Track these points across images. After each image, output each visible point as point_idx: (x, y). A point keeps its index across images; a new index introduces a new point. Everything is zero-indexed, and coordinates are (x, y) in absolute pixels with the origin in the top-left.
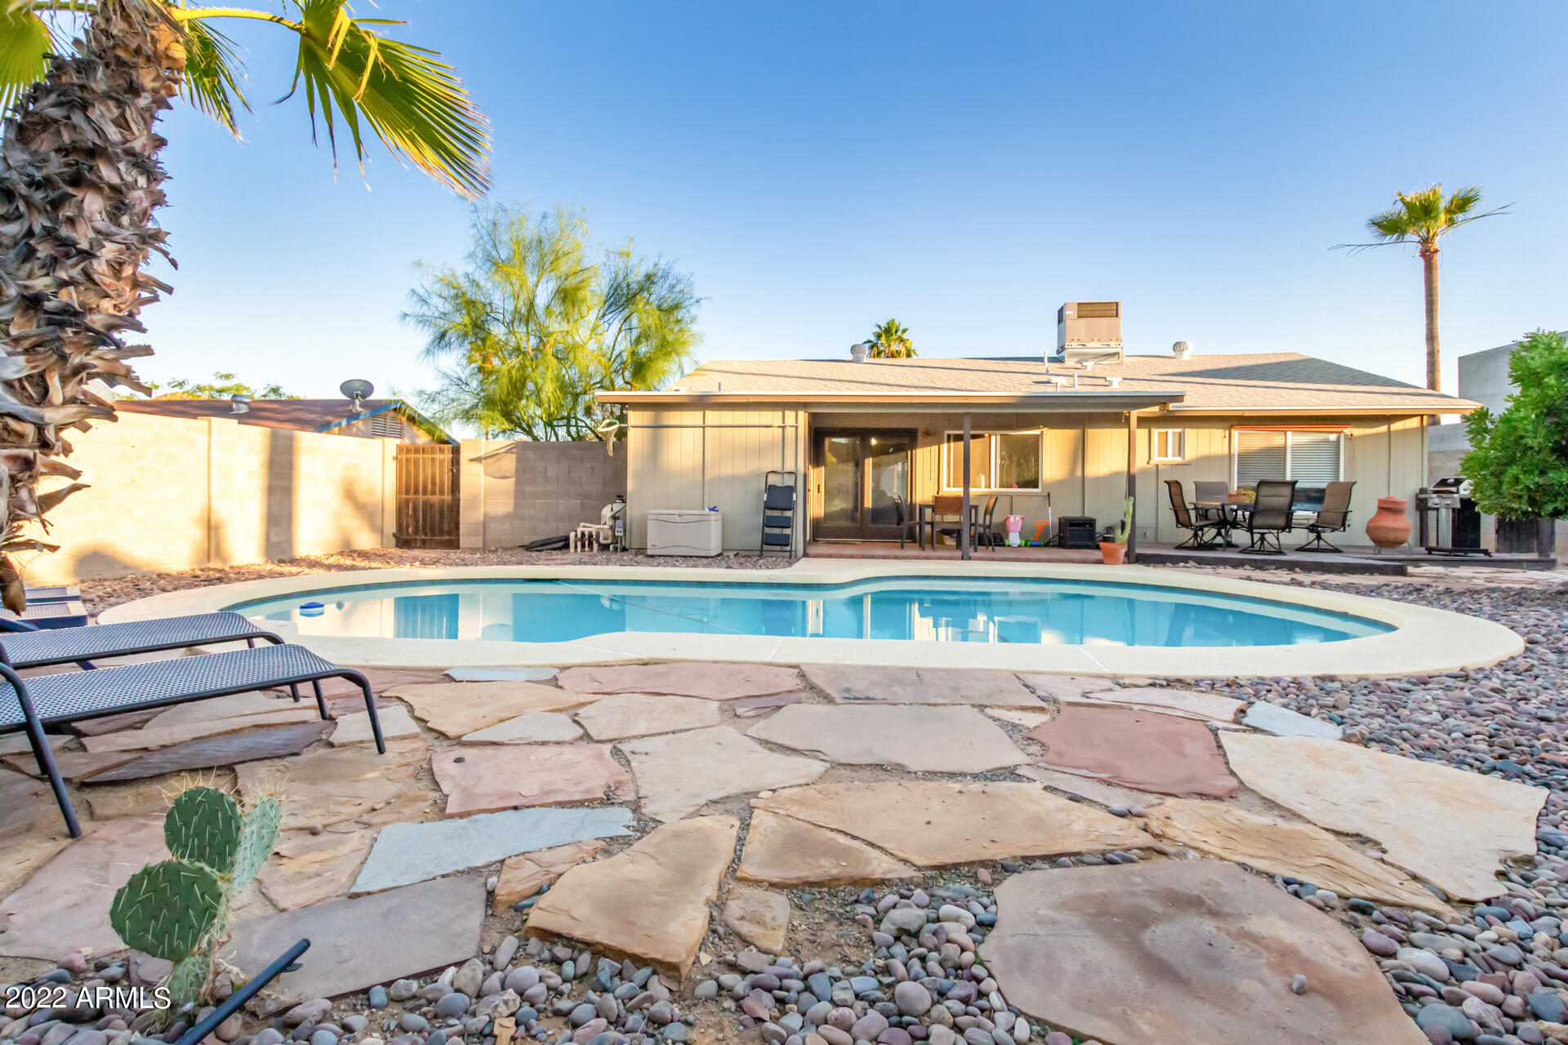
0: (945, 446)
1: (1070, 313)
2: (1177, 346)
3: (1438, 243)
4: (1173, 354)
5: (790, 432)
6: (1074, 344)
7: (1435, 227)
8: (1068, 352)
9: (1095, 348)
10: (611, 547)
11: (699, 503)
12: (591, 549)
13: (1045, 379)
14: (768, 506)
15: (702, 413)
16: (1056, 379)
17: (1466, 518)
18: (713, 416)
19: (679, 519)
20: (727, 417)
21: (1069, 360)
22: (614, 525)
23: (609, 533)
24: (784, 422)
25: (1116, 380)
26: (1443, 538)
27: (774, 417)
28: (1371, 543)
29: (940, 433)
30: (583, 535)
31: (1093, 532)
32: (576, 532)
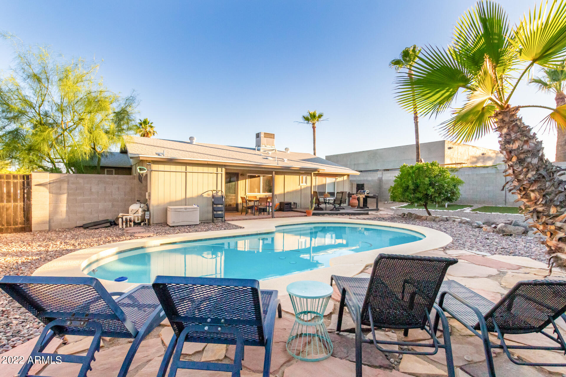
0: (247, 180)
1: (262, 135)
2: (286, 149)
3: (316, 125)
4: (284, 151)
5: (219, 176)
6: (263, 145)
7: (315, 121)
8: (261, 148)
9: (269, 147)
10: (142, 224)
11: (184, 202)
12: (130, 226)
13: (266, 157)
14: (213, 203)
15: (185, 167)
16: (269, 158)
17: (365, 200)
18: (189, 168)
19: (185, 210)
20: (195, 169)
21: (261, 151)
22: (145, 214)
23: (140, 218)
24: (217, 172)
25: (286, 160)
26: (361, 205)
27: (214, 170)
28: (350, 206)
29: (246, 175)
30: (126, 219)
31: (291, 206)
32: (122, 218)
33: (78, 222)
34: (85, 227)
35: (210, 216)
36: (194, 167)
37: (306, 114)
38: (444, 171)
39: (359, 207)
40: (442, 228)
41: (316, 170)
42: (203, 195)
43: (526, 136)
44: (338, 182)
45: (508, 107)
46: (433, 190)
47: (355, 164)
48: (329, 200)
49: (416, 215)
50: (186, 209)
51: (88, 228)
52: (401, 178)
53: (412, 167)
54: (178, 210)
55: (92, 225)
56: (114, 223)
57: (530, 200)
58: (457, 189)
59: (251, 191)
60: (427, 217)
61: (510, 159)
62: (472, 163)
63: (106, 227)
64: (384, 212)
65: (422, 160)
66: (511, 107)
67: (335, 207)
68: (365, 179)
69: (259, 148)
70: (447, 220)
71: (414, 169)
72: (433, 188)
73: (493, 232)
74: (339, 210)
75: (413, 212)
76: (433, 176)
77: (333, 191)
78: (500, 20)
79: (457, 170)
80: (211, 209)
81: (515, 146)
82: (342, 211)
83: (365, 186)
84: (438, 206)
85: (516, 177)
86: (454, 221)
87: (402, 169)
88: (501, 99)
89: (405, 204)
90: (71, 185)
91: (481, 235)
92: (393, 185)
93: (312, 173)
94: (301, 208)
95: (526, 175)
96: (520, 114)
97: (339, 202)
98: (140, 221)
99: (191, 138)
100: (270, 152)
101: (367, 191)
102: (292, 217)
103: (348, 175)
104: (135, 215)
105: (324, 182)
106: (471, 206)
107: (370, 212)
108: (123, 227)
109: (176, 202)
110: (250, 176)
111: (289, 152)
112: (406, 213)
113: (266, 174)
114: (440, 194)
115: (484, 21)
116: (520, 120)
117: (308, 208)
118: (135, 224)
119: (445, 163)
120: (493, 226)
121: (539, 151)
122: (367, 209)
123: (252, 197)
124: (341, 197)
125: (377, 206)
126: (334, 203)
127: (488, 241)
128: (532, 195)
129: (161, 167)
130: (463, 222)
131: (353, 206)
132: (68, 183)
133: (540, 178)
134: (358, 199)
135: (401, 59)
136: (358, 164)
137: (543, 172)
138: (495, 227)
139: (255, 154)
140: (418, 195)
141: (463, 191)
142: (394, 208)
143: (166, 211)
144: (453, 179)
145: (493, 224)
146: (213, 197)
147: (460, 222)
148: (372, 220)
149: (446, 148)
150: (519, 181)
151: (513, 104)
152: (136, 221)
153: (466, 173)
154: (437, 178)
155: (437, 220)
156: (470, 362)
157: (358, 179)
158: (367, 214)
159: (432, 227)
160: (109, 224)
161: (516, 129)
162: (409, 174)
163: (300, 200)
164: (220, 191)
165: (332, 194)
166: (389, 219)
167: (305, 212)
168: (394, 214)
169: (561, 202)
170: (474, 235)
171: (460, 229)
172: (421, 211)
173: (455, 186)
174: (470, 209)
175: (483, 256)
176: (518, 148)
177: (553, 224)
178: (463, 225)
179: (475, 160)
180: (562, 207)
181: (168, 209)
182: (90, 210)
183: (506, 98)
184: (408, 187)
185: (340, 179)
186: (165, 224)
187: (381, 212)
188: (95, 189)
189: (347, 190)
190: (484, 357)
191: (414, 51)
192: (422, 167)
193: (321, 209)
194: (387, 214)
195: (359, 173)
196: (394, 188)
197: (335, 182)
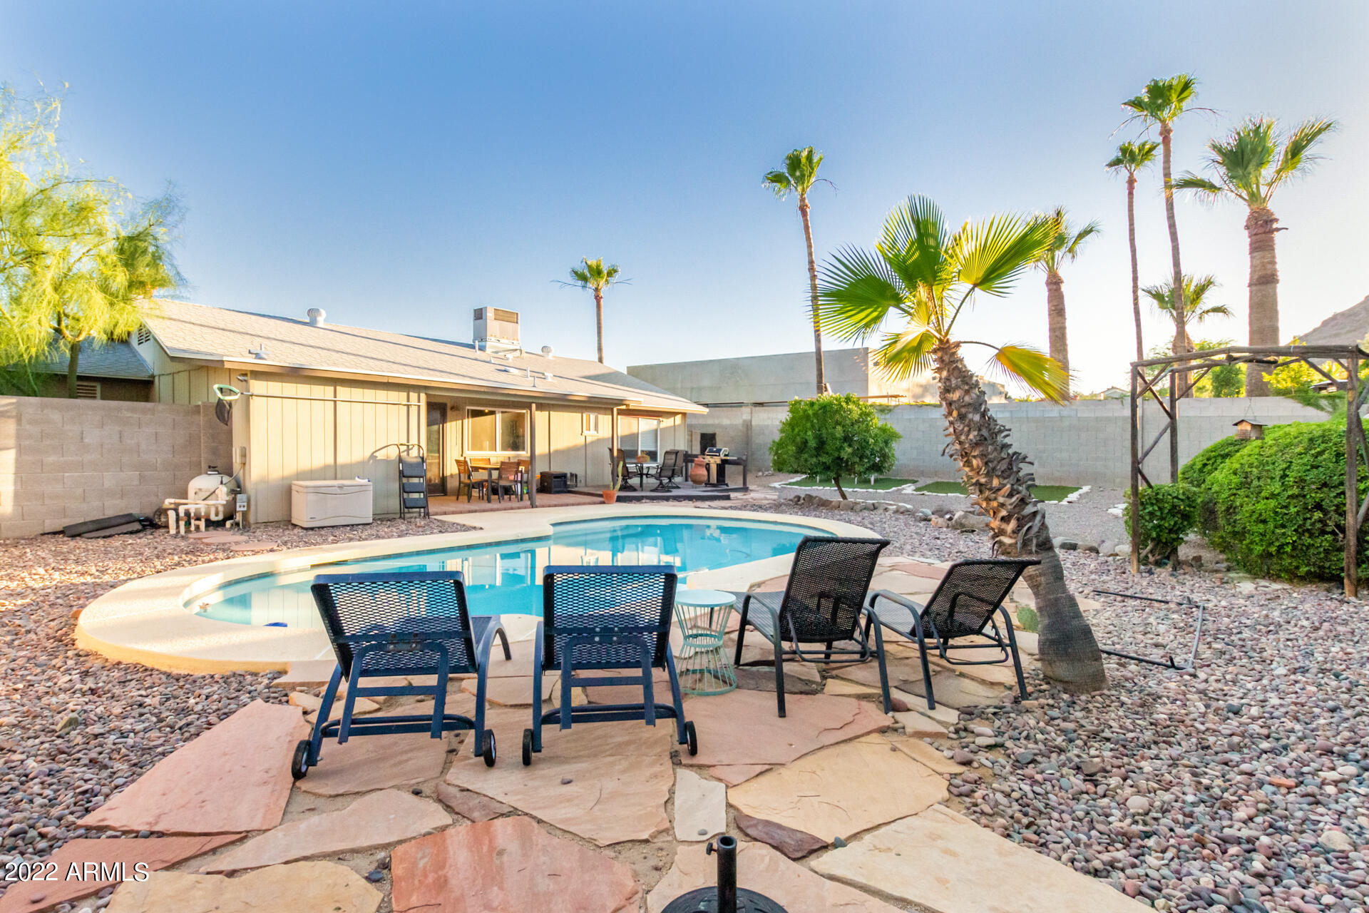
0: (466, 421)
1: (490, 314)
2: (545, 349)
3: (602, 293)
4: (541, 353)
5: (414, 411)
6: (493, 339)
7: (602, 282)
8: (488, 344)
9: (505, 344)
10: (228, 524)
11: (331, 473)
12: (197, 528)
13: (503, 368)
14: (402, 474)
15: (332, 388)
16: (511, 370)
17: (721, 468)
18: (343, 392)
19: (339, 491)
20: (357, 393)
21: (489, 350)
22: (234, 500)
23: (221, 509)
24: (408, 401)
25: (549, 375)
26: (714, 479)
27: (402, 396)
28: (690, 483)
29: (464, 409)
30: (187, 514)
31: (565, 482)
32: (176, 510)
33: (48, 522)
34: (73, 533)
35: (394, 504)
36: (353, 390)
37: (580, 268)
38: (868, 415)
39: (708, 484)
40: (866, 522)
41: (620, 402)
42: (377, 454)
43: (967, 384)
44: (663, 430)
45: (948, 341)
46: (850, 450)
47: (692, 389)
48: (648, 468)
49: (820, 499)
50: (341, 487)
51: (79, 535)
52: (791, 425)
53: (812, 404)
54: (323, 490)
55: (91, 527)
56: (150, 524)
57: (972, 469)
58: (890, 449)
59: (476, 445)
60: (840, 502)
61: (950, 413)
62: (915, 396)
63: (131, 533)
64: (757, 494)
65: (828, 385)
66: (951, 342)
67: (661, 483)
68: (717, 422)
69: (483, 343)
70: (875, 508)
71: (816, 407)
72: (850, 446)
73: (948, 527)
74: (669, 491)
75: (814, 495)
76: (848, 422)
77: (652, 449)
78: (936, 223)
79: (890, 410)
80: (395, 486)
81: (955, 396)
82: (675, 492)
83: (718, 439)
84: (858, 482)
85: (958, 438)
86: (886, 510)
87: (795, 407)
88: (939, 331)
89: (798, 478)
90: (28, 427)
91: (928, 533)
92: (777, 439)
93: (615, 410)
94: (586, 486)
95: (968, 435)
96: (962, 352)
97: (670, 473)
98: (220, 517)
99: (313, 313)
100: (510, 356)
101: (725, 450)
102: (573, 505)
103: (684, 414)
104: (210, 502)
105: (634, 430)
106: (914, 482)
107: (733, 495)
108: (178, 532)
109: (312, 471)
110: (473, 411)
111: (550, 356)
112: (803, 496)
113: (508, 407)
114: (861, 458)
115: (917, 224)
116: (961, 360)
117: (608, 486)
118: (210, 524)
119: (870, 395)
120: (948, 516)
121: (981, 405)
122: (725, 487)
123: (479, 460)
124: (673, 461)
125: (745, 483)
126: (659, 476)
127: (939, 542)
128: (975, 462)
129: (274, 387)
130: (902, 510)
131: (697, 482)
132: (19, 419)
133: (981, 442)
134: (708, 467)
135: (785, 170)
136: (700, 389)
137: (985, 432)
138: (950, 519)
139: (476, 360)
140: (824, 459)
141: (901, 453)
142: (777, 485)
143: (287, 492)
144: (884, 430)
145: (947, 513)
146: (400, 460)
147: (896, 512)
148: (740, 509)
149: (871, 364)
150: (960, 443)
151: (953, 338)
152: (213, 518)
153: (906, 417)
154: (856, 427)
155: (858, 507)
156: (905, 682)
157: (701, 421)
158: (728, 498)
159: (850, 522)
160: (137, 526)
161: (956, 373)
162: (807, 418)
163: (584, 468)
164: (416, 447)
165: (653, 455)
166: (771, 508)
167: (600, 496)
168: (779, 497)
169: (1003, 472)
170: (917, 533)
171: (896, 523)
172: (827, 491)
173: (886, 442)
174: (913, 487)
175: (930, 564)
176: (959, 400)
177: (995, 499)
178: (901, 516)
179: (919, 391)
180: (1005, 478)
181: (294, 487)
182: (80, 490)
183: (946, 328)
184: (805, 442)
185: (667, 423)
186: (289, 524)
187: (753, 495)
188: (92, 437)
189: (682, 446)
190: (921, 676)
191: (809, 158)
192: (831, 404)
193: (632, 489)
194: (766, 499)
195: (705, 410)
196: (780, 445)
197: (656, 430)
